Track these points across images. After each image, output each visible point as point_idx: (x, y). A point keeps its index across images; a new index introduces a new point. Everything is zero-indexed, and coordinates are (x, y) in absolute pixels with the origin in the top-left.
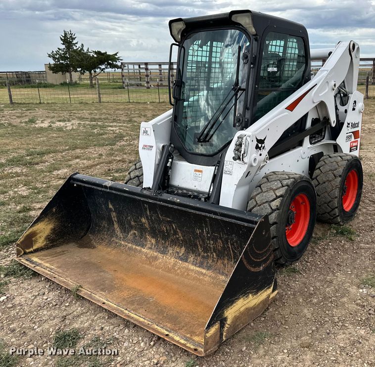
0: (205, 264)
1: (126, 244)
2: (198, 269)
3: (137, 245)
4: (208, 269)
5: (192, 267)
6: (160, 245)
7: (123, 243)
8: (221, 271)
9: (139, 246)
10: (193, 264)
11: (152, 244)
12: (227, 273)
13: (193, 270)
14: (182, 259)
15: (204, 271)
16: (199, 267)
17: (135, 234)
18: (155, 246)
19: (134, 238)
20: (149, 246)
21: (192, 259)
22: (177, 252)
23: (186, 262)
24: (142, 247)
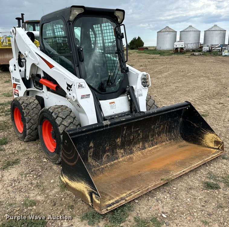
0: (154, 143)
1: (106, 165)
2: (153, 147)
3: (113, 161)
4: (157, 144)
5: (150, 149)
6: (127, 151)
7: (102, 167)
8: (161, 141)
9: (115, 160)
10: (149, 147)
11: (122, 153)
12: (164, 140)
13: (152, 149)
14: (143, 149)
15: (156, 146)
16: (153, 146)
17: (107, 155)
18: (124, 153)
19: (108, 158)
20: (120, 155)
21: (147, 145)
22: (138, 147)
23: (145, 148)
24: (117, 159)
